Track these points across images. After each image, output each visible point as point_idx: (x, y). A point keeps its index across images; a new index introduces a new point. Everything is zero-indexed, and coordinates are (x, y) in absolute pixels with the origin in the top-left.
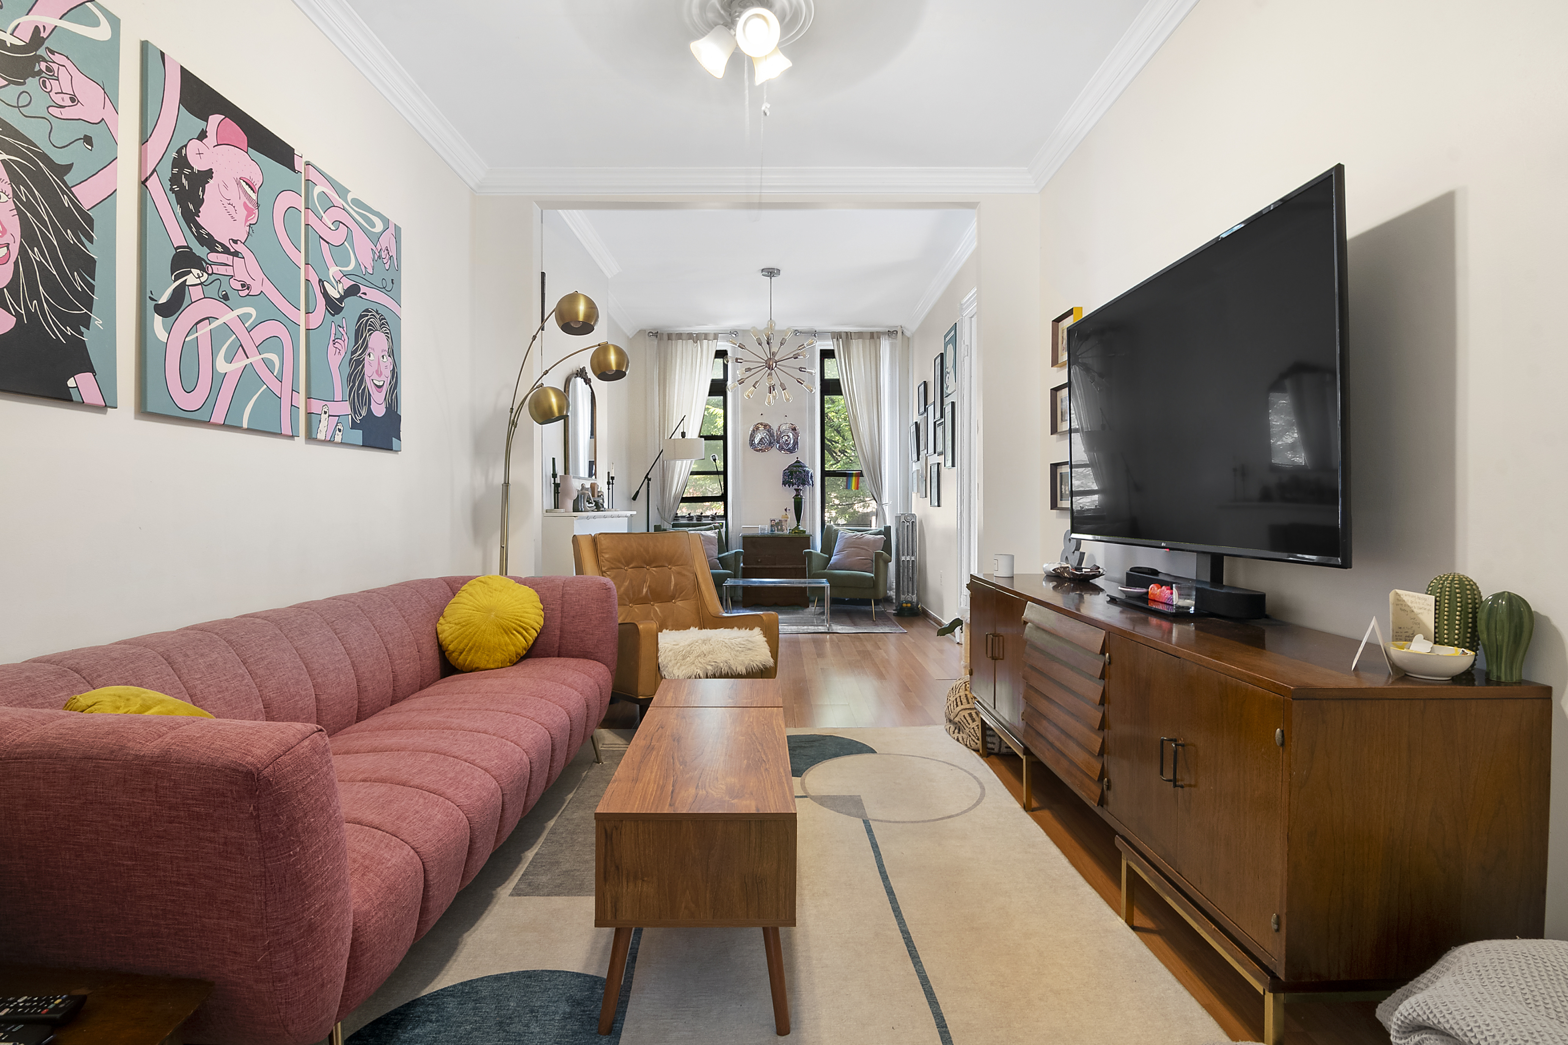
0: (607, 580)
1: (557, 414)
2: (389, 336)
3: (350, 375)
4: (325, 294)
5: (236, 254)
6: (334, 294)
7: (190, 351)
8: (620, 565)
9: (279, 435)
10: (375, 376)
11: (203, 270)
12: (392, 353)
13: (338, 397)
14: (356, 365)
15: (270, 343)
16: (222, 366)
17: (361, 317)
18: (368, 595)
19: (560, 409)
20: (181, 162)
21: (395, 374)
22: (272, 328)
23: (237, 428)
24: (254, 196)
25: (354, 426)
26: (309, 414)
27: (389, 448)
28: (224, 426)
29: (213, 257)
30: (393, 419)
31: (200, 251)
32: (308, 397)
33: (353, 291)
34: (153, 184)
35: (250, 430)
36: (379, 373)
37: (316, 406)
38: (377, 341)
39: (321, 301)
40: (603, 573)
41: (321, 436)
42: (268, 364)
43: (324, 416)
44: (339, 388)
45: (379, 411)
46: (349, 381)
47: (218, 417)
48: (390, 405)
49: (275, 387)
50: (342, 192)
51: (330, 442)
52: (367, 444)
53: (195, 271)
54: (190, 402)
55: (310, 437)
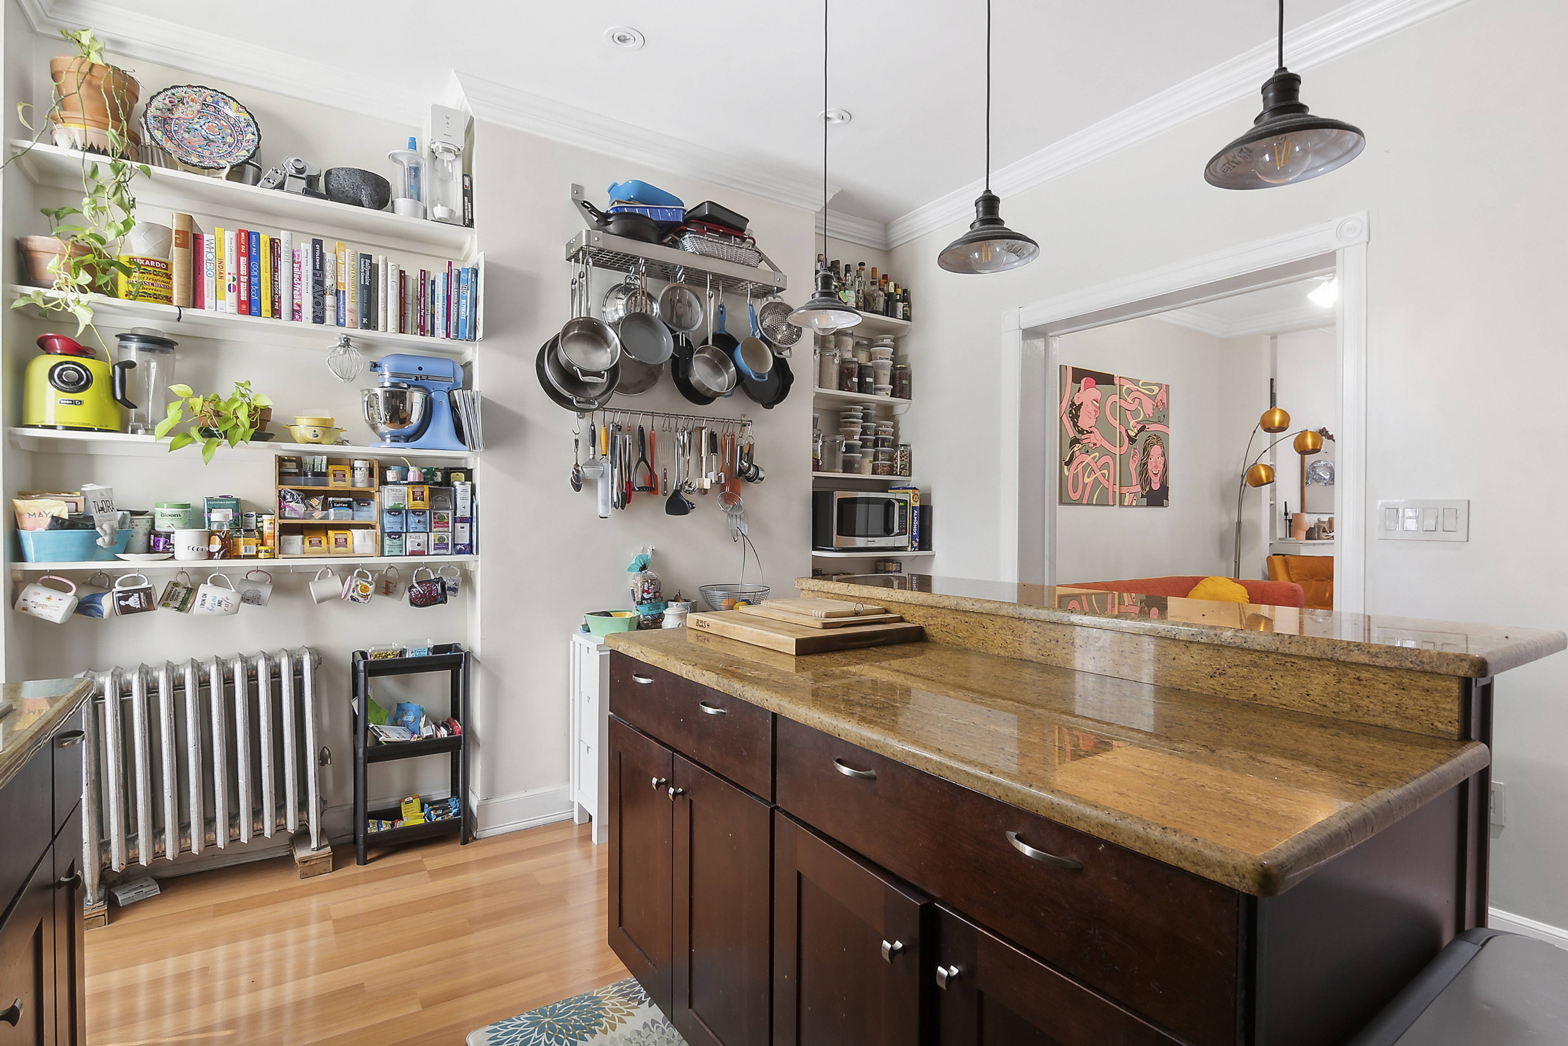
0: (1298, 586)
1: (1265, 481)
2: (1163, 447)
3: (1140, 471)
4: (1128, 436)
5: (1091, 432)
6: (1132, 434)
7: (1076, 477)
8: (1306, 578)
9: (1108, 505)
10: (1154, 469)
11: (1080, 443)
12: (1163, 455)
13: (1134, 483)
14: (1144, 465)
15: (1106, 465)
16: (1086, 480)
17: (1146, 441)
18: (1148, 581)
19: (1267, 477)
20: (1073, 404)
21: (1165, 466)
22: (1107, 459)
23: (1092, 504)
24: (1097, 405)
25: (1143, 496)
26: (1120, 494)
27: (1162, 505)
28: (1087, 504)
29: (1083, 437)
30: (1164, 489)
31: (1079, 436)
32: (1120, 486)
33: (1143, 429)
34: (1064, 418)
35: (1096, 505)
36: (1156, 467)
37: (1124, 490)
38: (1156, 451)
39: (1127, 439)
40: (1291, 580)
41: (1126, 504)
42: (1103, 475)
43: (1127, 494)
44: (1135, 479)
45: (1156, 486)
46: (1139, 475)
47: (1085, 502)
48: (1163, 482)
49: (1106, 484)
50: (1135, 382)
51: (1131, 506)
52: (1149, 504)
53: (1077, 445)
54: (1075, 497)
55: (1121, 504)
